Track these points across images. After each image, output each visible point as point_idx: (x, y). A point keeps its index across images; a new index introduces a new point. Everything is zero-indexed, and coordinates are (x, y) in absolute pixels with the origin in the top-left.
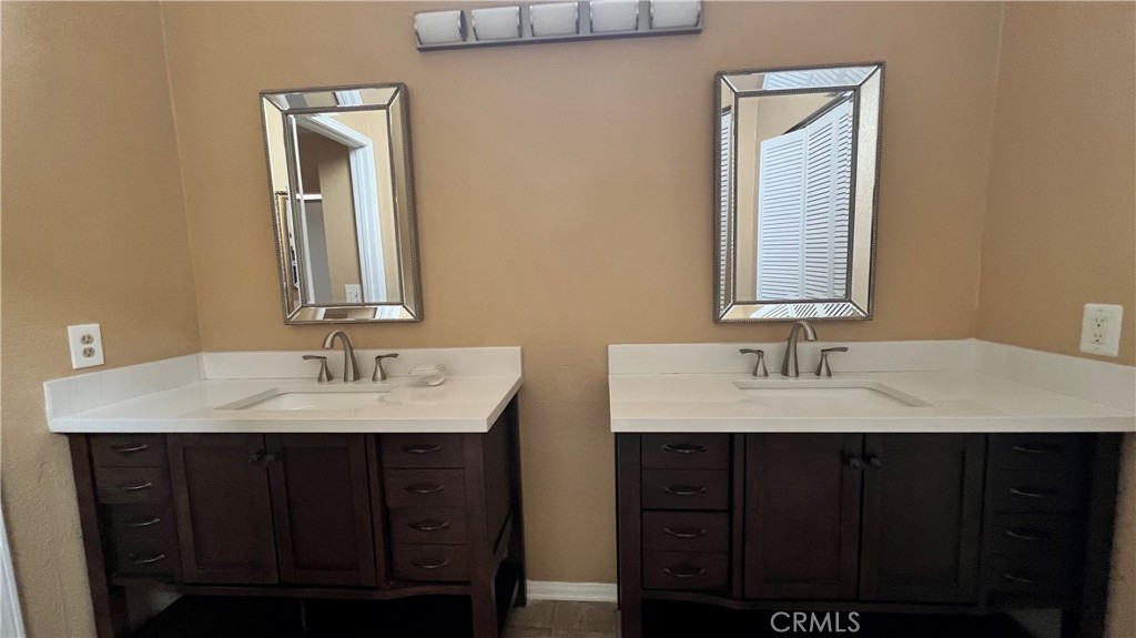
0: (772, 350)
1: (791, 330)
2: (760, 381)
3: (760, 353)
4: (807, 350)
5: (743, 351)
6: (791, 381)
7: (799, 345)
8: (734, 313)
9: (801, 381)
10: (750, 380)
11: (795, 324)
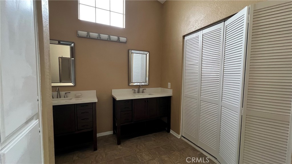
0: (136, 90)
1: (139, 87)
2: (135, 94)
3: (135, 90)
4: (141, 89)
5: (133, 90)
6: (139, 94)
7: (140, 89)
8: (131, 84)
9: (140, 94)
10: (134, 94)
11: (139, 86)
